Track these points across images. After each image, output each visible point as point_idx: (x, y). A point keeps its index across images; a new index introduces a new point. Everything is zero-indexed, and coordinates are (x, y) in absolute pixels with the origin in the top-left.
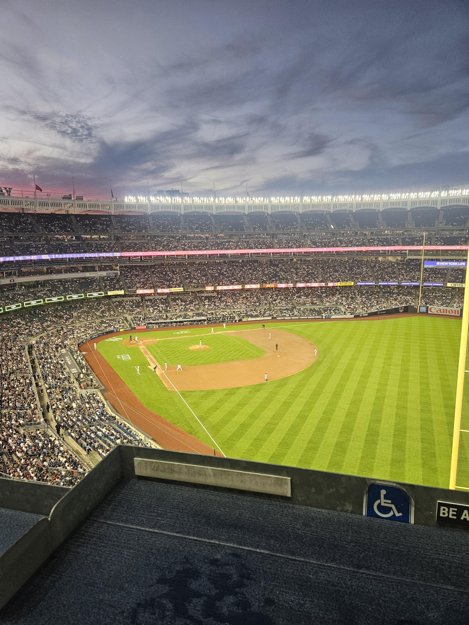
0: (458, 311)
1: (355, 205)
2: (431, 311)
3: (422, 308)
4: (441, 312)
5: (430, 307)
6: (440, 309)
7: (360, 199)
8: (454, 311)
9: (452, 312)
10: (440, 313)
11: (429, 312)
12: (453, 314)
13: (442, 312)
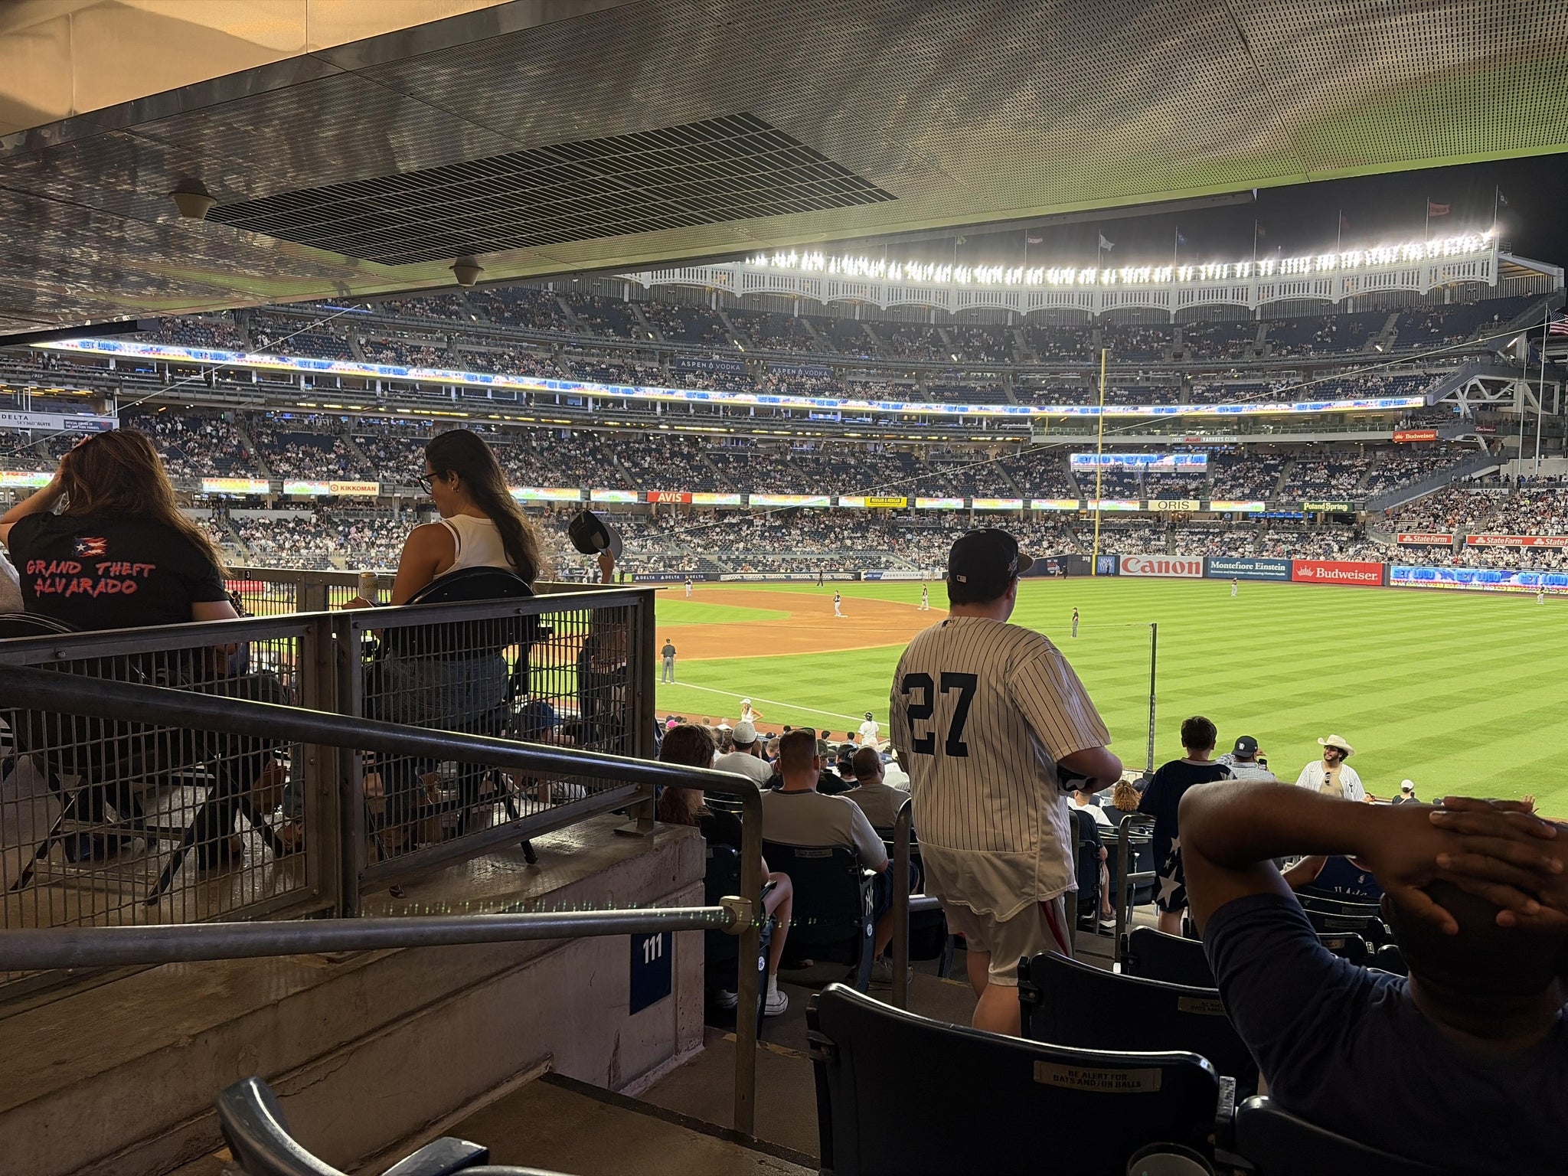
0: (1198, 564)
1: (884, 292)
2: (1126, 569)
3: (1104, 559)
4: (1153, 571)
5: (1123, 558)
6: (1150, 562)
7: (899, 276)
8: (1187, 566)
9: (1182, 571)
10: (1150, 574)
11: (1122, 572)
12: (1185, 574)
13: (1156, 569)
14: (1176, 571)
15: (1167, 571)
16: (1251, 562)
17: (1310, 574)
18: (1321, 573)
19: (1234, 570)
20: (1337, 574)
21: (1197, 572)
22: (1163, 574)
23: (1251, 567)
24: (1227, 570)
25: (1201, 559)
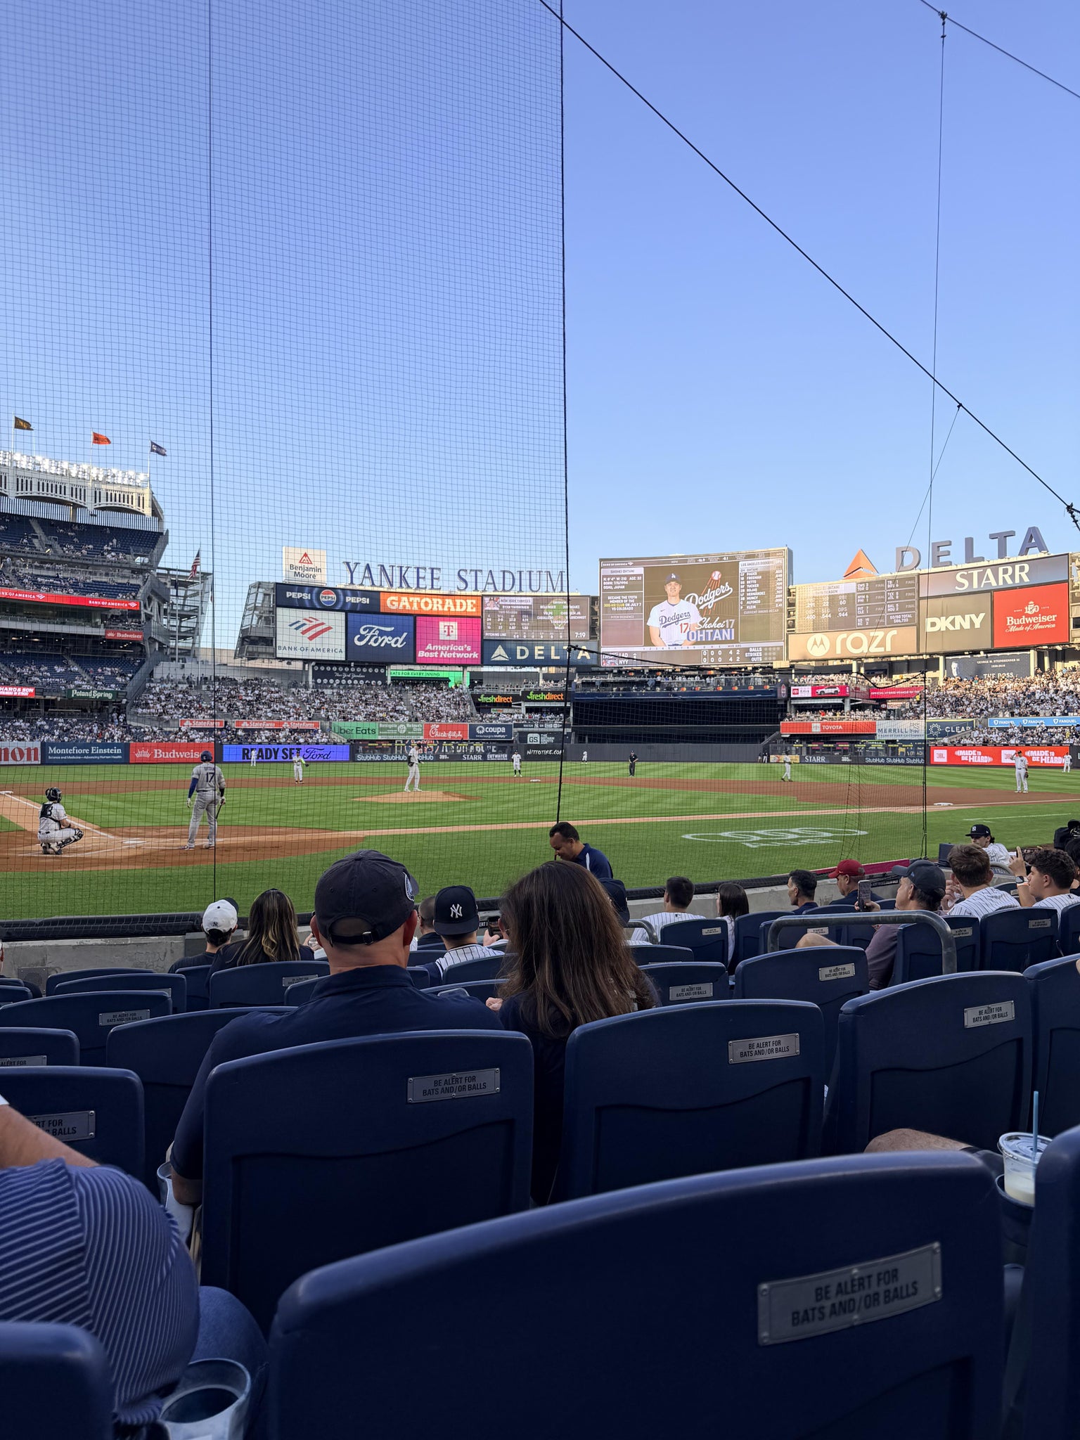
8: (25, 752)
9: (21, 757)
12: (24, 761)
14: (15, 758)
15: (6, 759)
16: (88, 746)
17: (148, 756)
18: (160, 753)
19: (71, 755)
20: (174, 754)
23: (87, 751)
24: (64, 755)
25: (37, 744)
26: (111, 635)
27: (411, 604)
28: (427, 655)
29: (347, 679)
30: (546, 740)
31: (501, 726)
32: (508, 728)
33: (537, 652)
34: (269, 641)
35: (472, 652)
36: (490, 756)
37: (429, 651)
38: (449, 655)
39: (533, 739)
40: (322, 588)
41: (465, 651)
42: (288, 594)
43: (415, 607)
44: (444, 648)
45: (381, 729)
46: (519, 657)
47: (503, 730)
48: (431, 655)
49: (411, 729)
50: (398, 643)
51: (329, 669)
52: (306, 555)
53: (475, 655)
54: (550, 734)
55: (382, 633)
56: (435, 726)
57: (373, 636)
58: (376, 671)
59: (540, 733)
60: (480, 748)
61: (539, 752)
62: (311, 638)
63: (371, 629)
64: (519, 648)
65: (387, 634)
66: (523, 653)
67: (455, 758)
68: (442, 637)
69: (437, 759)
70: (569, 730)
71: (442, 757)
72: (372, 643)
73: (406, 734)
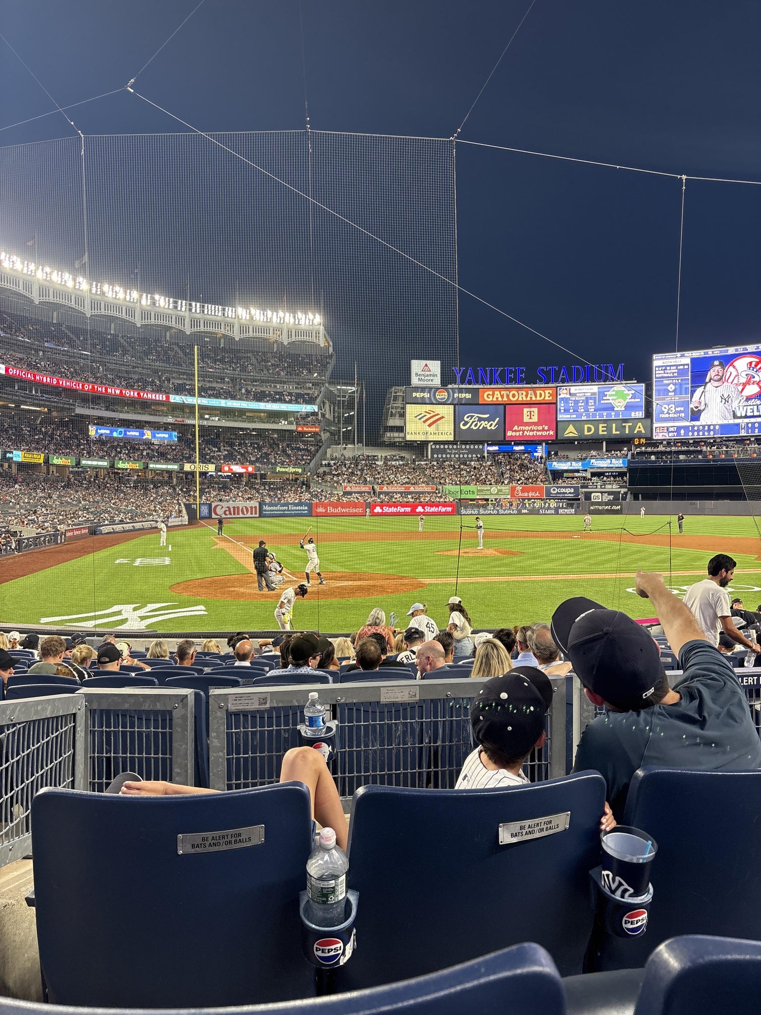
0: (255, 507)
2: (216, 514)
3: (203, 507)
4: (230, 514)
5: (213, 505)
6: (229, 508)
8: (249, 509)
9: (247, 513)
10: (229, 516)
11: (214, 516)
12: (249, 515)
13: (232, 513)
14: (243, 513)
15: (238, 514)
16: (286, 505)
17: (324, 511)
18: (330, 510)
19: (277, 511)
21: (256, 514)
22: (236, 516)
23: (286, 508)
24: (272, 511)
25: (257, 505)
26: (300, 429)
27: (502, 396)
28: (514, 434)
29: (455, 454)
30: (607, 498)
31: (570, 487)
32: (576, 489)
33: (601, 429)
34: (401, 429)
35: (548, 430)
36: (561, 511)
37: (516, 431)
38: (531, 434)
39: (596, 497)
40: (437, 389)
41: (543, 430)
42: (414, 394)
43: (505, 399)
44: (527, 428)
45: (478, 491)
46: (586, 433)
47: (572, 490)
48: (518, 434)
49: (501, 491)
50: (492, 426)
51: (442, 447)
52: (426, 365)
53: (551, 433)
54: (610, 493)
55: (480, 419)
56: (519, 488)
57: (474, 422)
58: (476, 447)
59: (602, 493)
60: (553, 504)
61: (600, 508)
62: (430, 425)
63: (472, 417)
64: (586, 426)
65: (484, 419)
66: (589, 430)
67: (534, 512)
68: (525, 420)
69: (520, 513)
70: (626, 490)
71: (524, 511)
72: (473, 427)
73: (497, 494)
